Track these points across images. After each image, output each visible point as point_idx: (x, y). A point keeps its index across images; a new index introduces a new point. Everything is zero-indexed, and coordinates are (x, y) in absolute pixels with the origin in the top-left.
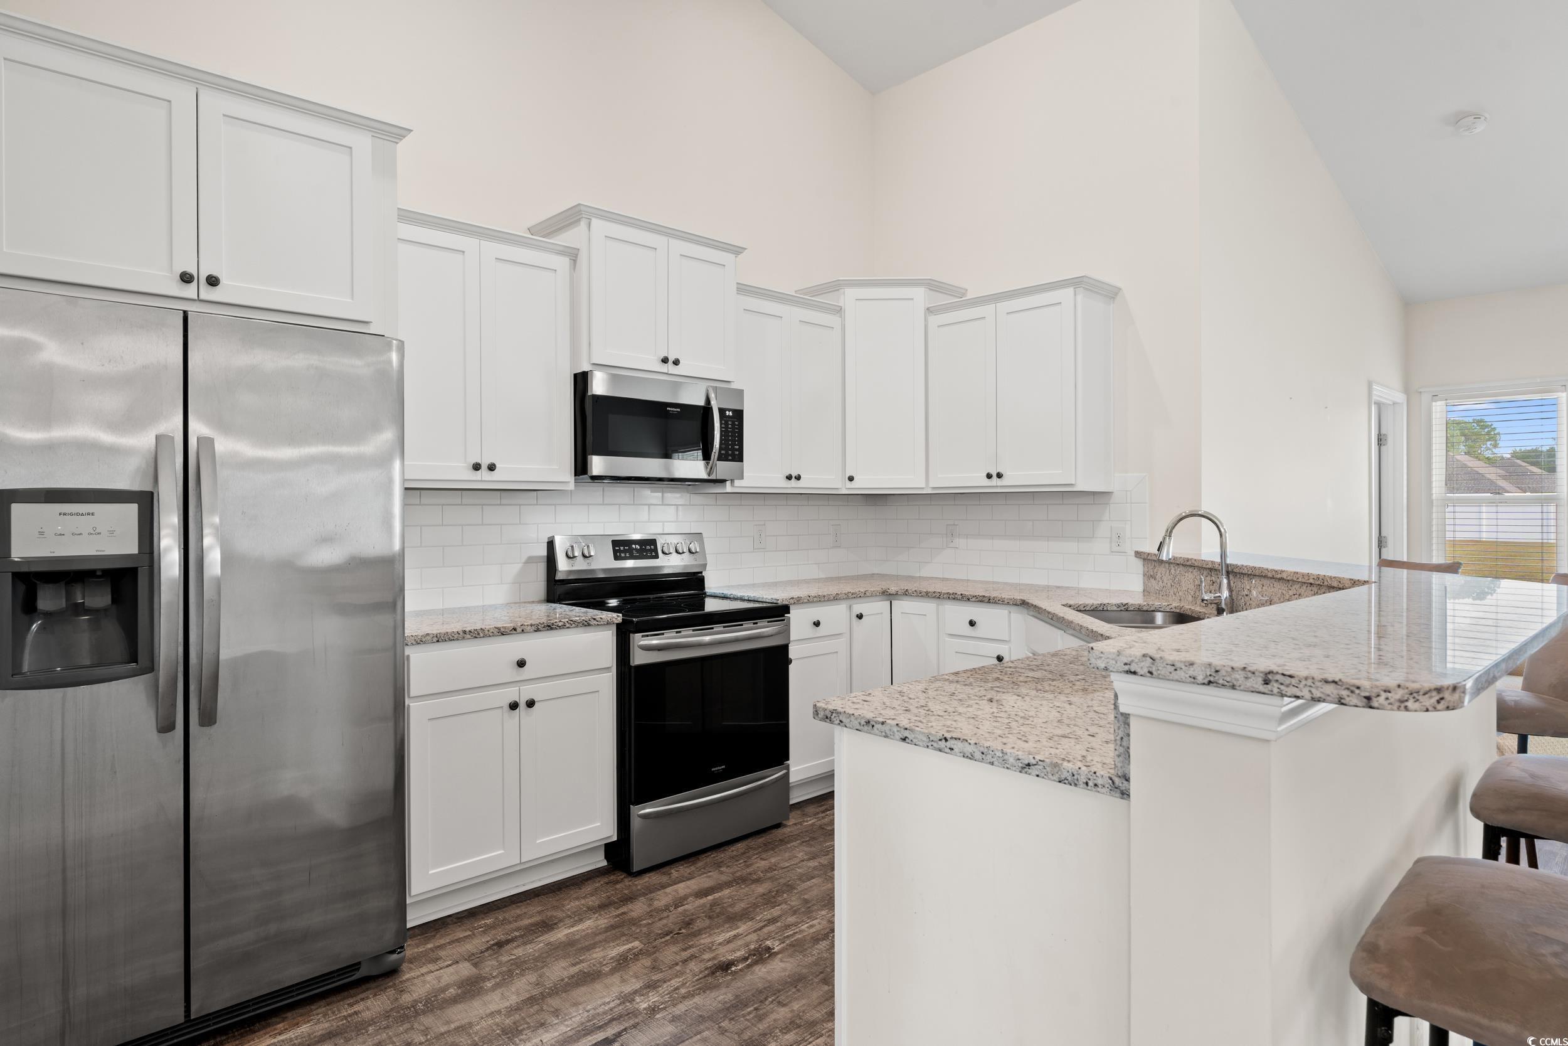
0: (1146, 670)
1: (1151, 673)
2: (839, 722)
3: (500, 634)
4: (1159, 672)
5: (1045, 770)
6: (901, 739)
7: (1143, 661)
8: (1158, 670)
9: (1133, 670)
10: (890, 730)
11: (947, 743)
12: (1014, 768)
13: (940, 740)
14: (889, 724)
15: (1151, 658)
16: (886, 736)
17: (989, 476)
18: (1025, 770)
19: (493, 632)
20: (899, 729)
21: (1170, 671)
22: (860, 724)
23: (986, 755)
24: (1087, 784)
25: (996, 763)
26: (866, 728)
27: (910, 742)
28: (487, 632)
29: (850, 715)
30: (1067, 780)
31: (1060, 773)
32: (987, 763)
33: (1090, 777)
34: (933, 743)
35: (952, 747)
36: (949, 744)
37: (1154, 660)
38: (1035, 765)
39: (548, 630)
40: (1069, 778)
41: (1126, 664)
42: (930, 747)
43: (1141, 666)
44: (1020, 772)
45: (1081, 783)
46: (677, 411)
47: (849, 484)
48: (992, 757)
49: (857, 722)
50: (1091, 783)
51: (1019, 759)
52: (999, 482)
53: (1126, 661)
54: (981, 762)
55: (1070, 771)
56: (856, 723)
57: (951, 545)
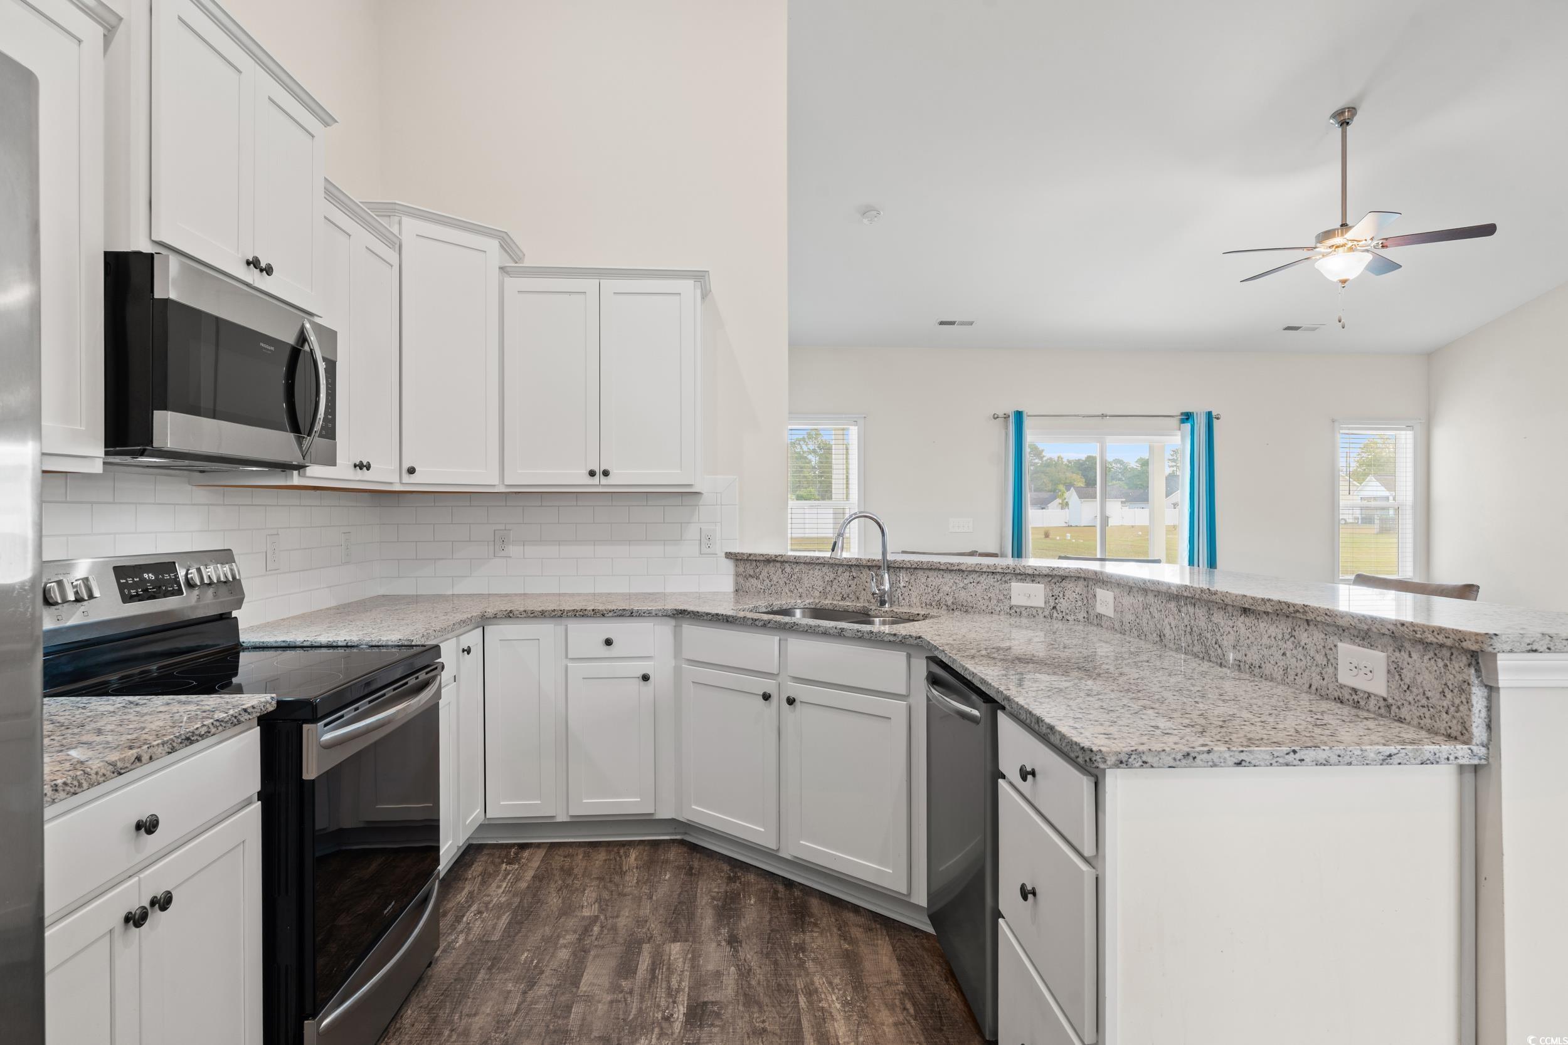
0: (1545, 647)
1: (1549, 649)
2: (1142, 764)
3: (116, 774)
4: (1556, 647)
5: (1407, 757)
6: (1235, 763)
7: (1542, 640)
8: (1555, 645)
9: (1534, 649)
10: (1220, 757)
11: (1297, 755)
12: (1375, 763)
13: (1287, 754)
14: (1216, 752)
15: (1550, 636)
16: (1215, 765)
17: (592, 474)
18: (1387, 761)
19: (104, 775)
20: (1232, 754)
21: (1565, 644)
22: (1175, 759)
23: (1343, 757)
24: (1448, 759)
25: (1354, 762)
26: (1184, 762)
27: (1248, 765)
28: (94, 777)
29: (1159, 752)
30: (1429, 760)
31: (1422, 755)
32: (1344, 765)
33: (1452, 752)
34: (1278, 759)
35: (1303, 757)
36: (1298, 756)
37: (1551, 637)
38: (1397, 753)
39: (186, 746)
40: (1431, 759)
41: (1529, 644)
42: (1275, 764)
43: (1540, 644)
44: (1381, 765)
45: (1442, 759)
46: (271, 350)
47: (407, 478)
48: (1351, 757)
49: (1170, 758)
50: (1452, 758)
51: (1380, 753)
52: (604, 481)
53: (1529, 642)
54: (1338, 765)
55: (1432, 752)
56: (1169, 761)
57: (502, 553)
